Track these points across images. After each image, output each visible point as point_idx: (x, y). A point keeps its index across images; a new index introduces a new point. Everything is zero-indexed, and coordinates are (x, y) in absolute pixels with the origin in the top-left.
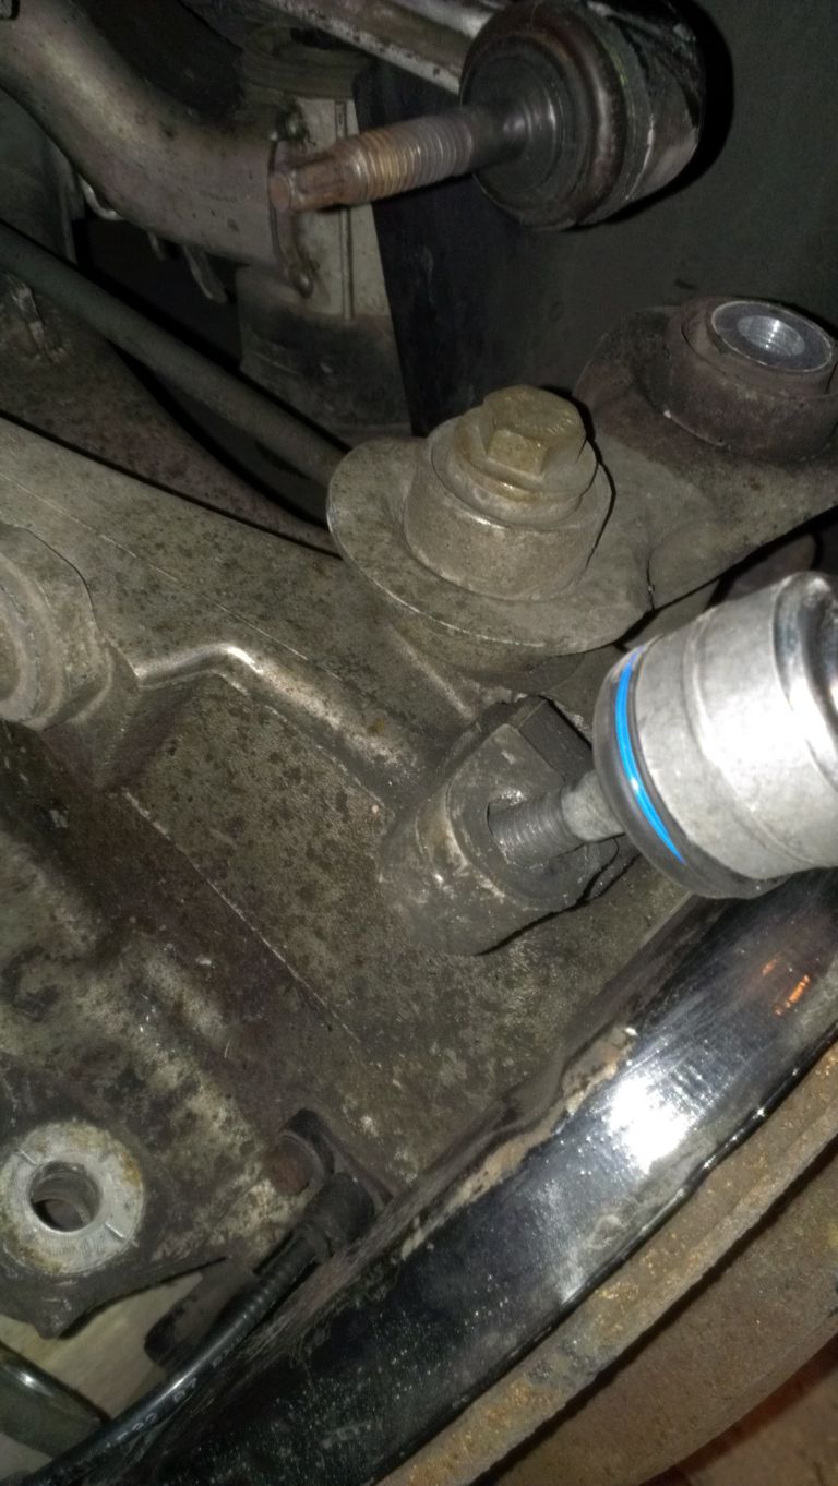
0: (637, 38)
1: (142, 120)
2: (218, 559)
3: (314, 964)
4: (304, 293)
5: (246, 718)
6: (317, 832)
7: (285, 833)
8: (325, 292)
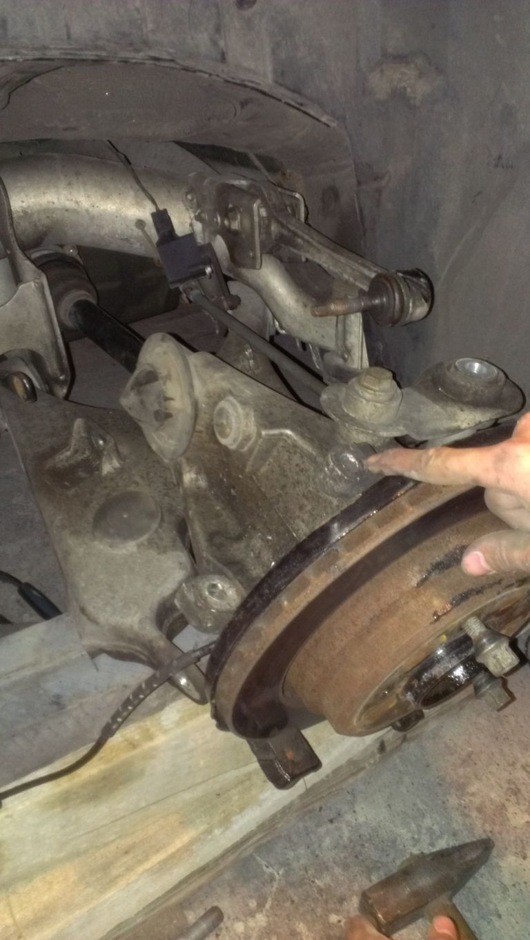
0: (408, 281)
1: (297, 301)
2: (290, 411)
3: (300, 532)
4: (345, 360)
5: (291, 453)
6: (306, 488)
7: (297, 489)
8: (352, 360)
